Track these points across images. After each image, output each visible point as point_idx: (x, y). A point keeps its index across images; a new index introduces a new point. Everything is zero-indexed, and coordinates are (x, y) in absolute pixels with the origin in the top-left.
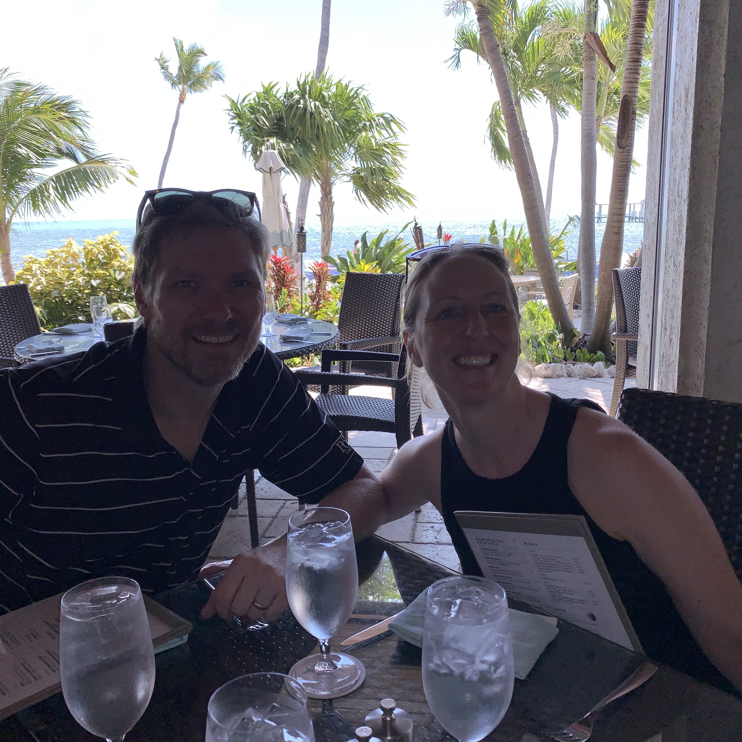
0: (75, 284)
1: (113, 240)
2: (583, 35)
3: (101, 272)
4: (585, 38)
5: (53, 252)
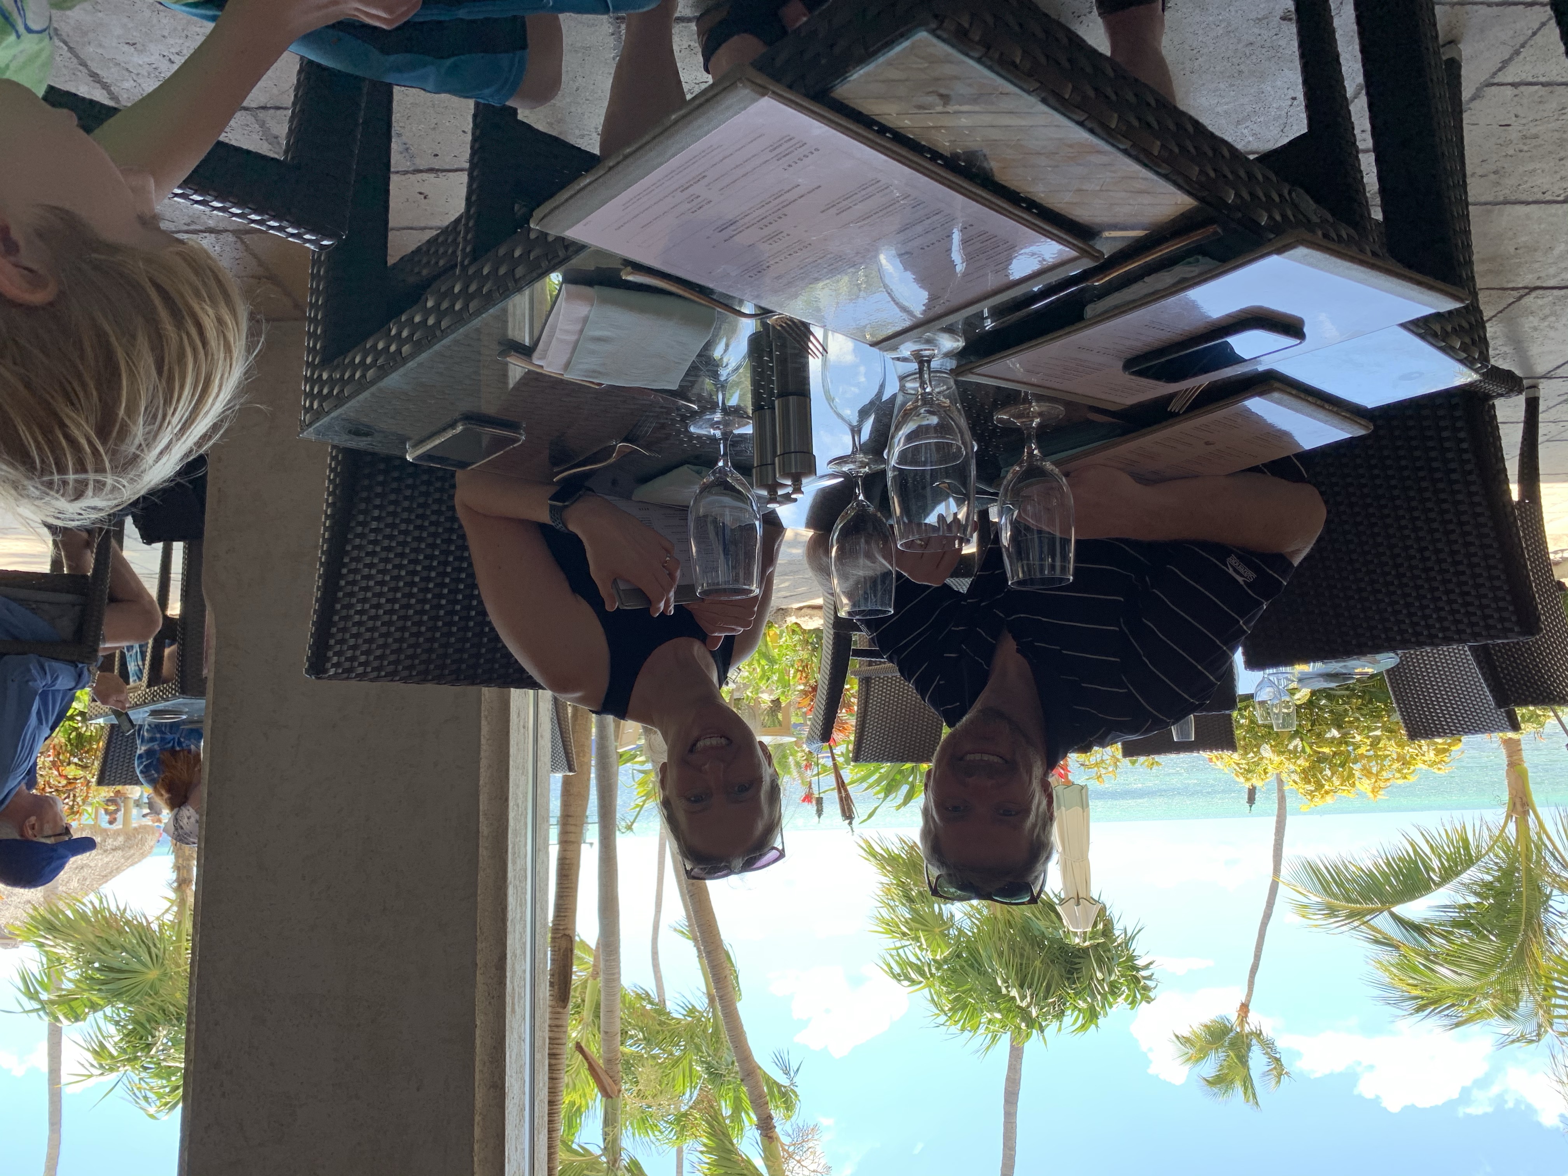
0: (1366, 732)
1: (1309, 797)
2: (622, 1096)
4: (620, 1091)
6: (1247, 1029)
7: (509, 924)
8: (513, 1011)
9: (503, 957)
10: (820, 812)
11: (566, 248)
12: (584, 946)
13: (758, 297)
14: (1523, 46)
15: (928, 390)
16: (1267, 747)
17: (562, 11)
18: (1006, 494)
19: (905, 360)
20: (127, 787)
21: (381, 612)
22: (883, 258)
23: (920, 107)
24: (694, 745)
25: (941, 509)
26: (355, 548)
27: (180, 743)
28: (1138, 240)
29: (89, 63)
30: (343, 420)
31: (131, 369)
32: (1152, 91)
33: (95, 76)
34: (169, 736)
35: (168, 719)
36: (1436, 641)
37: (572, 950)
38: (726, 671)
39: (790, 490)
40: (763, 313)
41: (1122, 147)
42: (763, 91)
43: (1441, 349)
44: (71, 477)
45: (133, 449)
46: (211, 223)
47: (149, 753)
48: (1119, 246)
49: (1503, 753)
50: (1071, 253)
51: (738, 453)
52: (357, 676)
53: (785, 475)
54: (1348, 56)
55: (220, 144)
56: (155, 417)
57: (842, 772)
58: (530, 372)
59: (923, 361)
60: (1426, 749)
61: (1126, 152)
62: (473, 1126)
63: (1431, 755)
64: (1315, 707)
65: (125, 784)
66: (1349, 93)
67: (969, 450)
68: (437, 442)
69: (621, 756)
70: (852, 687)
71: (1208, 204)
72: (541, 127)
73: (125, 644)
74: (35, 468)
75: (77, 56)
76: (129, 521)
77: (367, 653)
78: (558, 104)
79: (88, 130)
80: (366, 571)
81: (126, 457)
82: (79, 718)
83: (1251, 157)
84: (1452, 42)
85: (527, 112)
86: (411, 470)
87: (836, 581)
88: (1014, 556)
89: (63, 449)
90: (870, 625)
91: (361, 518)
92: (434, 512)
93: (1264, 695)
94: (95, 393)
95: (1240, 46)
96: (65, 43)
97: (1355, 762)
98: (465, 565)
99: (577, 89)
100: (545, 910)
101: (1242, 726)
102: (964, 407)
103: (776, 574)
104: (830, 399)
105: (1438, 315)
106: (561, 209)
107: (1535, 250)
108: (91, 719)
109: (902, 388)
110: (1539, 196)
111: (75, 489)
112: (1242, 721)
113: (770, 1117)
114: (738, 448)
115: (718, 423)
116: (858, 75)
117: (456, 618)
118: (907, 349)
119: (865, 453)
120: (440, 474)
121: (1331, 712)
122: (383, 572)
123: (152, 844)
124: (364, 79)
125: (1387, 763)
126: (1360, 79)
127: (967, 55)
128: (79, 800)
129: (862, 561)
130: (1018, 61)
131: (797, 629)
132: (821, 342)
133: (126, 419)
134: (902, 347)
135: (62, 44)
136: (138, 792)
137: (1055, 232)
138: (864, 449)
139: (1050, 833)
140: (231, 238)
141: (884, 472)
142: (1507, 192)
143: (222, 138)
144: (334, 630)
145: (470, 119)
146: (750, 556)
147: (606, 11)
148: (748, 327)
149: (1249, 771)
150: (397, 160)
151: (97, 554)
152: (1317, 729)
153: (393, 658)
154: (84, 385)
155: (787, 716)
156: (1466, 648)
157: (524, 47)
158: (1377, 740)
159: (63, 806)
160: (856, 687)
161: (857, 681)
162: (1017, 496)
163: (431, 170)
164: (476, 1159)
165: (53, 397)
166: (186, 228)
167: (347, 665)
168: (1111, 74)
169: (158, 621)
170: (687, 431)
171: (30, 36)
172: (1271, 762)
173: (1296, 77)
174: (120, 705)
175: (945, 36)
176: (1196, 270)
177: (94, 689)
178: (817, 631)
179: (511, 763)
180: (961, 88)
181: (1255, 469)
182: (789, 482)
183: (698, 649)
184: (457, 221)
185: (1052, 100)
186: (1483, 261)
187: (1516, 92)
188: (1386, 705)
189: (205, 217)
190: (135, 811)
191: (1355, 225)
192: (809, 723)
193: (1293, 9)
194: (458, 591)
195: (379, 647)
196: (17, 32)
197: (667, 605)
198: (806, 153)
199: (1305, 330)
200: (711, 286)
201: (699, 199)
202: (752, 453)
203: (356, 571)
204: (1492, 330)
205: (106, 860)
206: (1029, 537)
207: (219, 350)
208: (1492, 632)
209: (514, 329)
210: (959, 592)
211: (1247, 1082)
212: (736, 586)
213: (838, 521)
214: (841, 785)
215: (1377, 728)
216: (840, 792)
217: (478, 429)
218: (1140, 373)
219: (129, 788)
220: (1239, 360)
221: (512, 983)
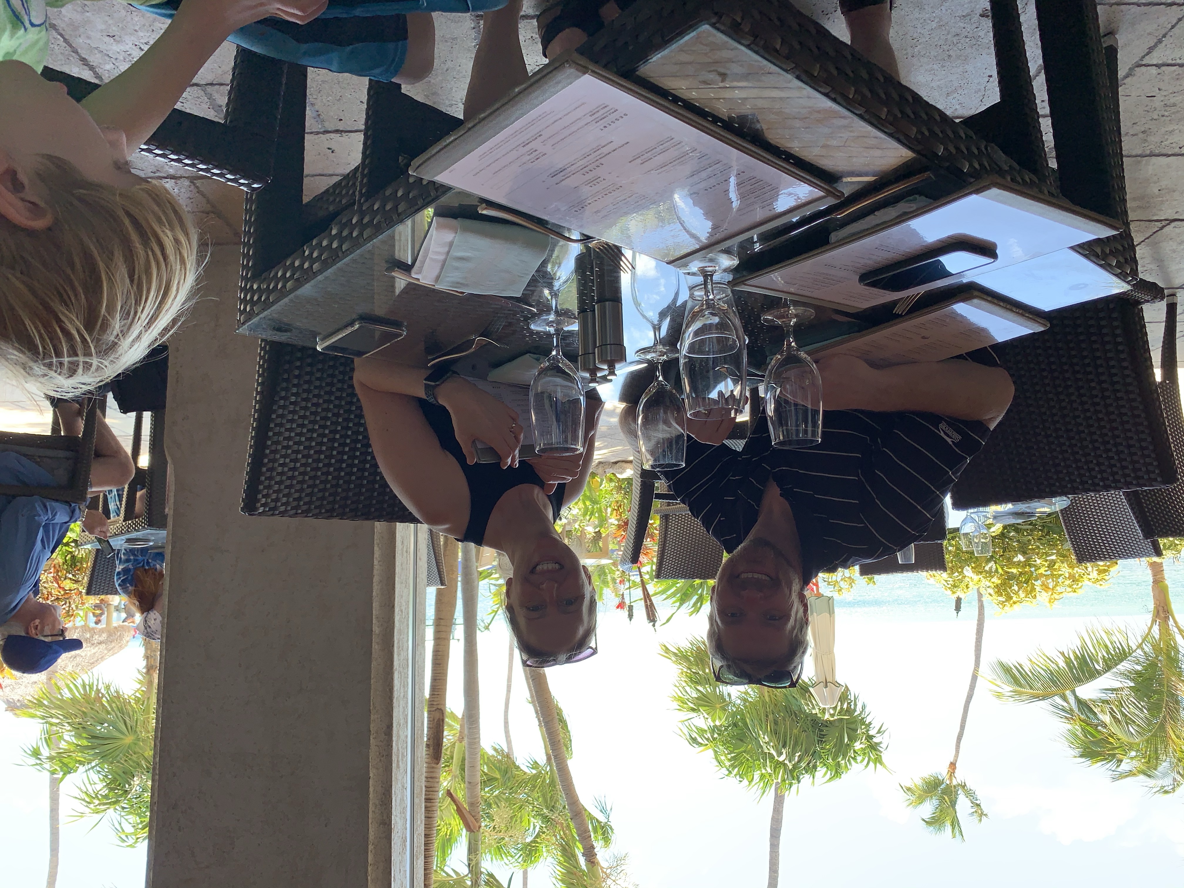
0: (1044, 557)
1: (1001, 606)
2: (481, 831)
3: (1014, 571)
4: (480, 827)
5: (1075, 591)
6: (954, 782)
7: (395, 700)
8: (398, 766)
9: (390, 727)
10: (631, 616)
11: (437, 189)
12: (453, 716)
13: (581, 226)
14: (1164, 36)
15: (711, 297)
16: (969, 569)
17: (434, 10)
18: (770, 376)
19: (694, 274)
20: (109, 596)
21: (298, 465)
22: (676, 196)
23: (705, 82)
24: (535, 567)
25: (721, 387)
26: (278, 416)
27: (148, 563)
28: (869, 183)
29: (79, 51)
30: (269, 319)
31: (110, 278)
32: (881, 70)
33: (84, 60)
34: (140, 558)
35: (139, 546)
36: (1098, 488)
37: (443, 720)
38: (559, 510)
39: (606, 373)
40: (586, 239)
41: (858, 112)
42: (584, 70)
43: (1101, 266)
44: (66, 360)
45: (112, 338)
46: (172, 171)
47: (125, 571)
48: (856, 188)
49: (1149, 572)
50: (819, 193)
51: (568, 345)
52: (280, 513)
53: (603, 361)
54: (1032, 44)
55: (175, 110)
56: (128, 314)
57: (647, 586)
58: (410, 284)
59: (707, 275)
60: (1091, 569)
61: (861, 117)
62: (367, 853)
63: (1094, 575)
64: (1006, 537)
65: (107, 594)
66: (1032, 73)
67: (742, 342)
68: (340, 336)
69: (481, 573)
70: (655, 522)
71: (923, 155)
72: (420, 98)
73: (107, 488)
74: (39, 353)
75: (70, 46)
76: (110, 396)
77: (287, 495)
78: (433, 81)
79: (78, 100)
80: (287, 434)
81: (107, 344)
82: (73, 544)
83: (957, 121)
84: (1111, 33)
85: (409, 87)
86: (321, 358)
87: (641, 443)
88: (777, 424)
89: (60, 338)
90: (668, 475)
91: (283, 394)
92: (338, 389)
93: (968, 528)
94: (83, 296)
95: (949, 36)
96: (61, 35)
97: (1036, 580)
98: (362, 429)
99: (447, 70)
100: (422, 690)
101: (950, 552)
102: (738, 310)
103: (597, 436)
104: (637, 304)
105: (1099, 240)
106: (432, 160)
107: (1174, 191)
108: (82, 545)
109: (692, 296)
110: (1177, 150)
111: (69, 368)
112: (950, 548)
113: (593, 847)
114: (568, 342)
115: (551, 322)
116: (656, 58)
117: (355, 470)
118: (695, 266)
119: (664, 345)
120: (343, 360)
121: (1018, 541)
122: (300, 434)
123: (128, 639)
124: (285, 62)
125: (1060, 580)
126: (1040, 62)
127: (740, 43)
128: (73, 606)
129: (661, 426)
130: (778, 47)
131: (613, 478)
132: (631, 261)
133: (106, 315)
134: (691, 265)
135: (59, 37)
136: (116, 600)
137: (808, 177)
138: (662, 342)
139: (806, 633)
140: (187, 183)
141: (677, 360)
142: (1152, 146)
143: (178, 106)
144: (263, 478)
145: (366, 92)
146: (575, 423)
147: (467, 10)
148: (576, 249)
149: (955, 586)
150: (310, 123)
151: (86, 421)
152: (1007, 554)
153: (307, 499)
154: (74, 289)
155: (606, 544)
156: (1121, 494)
157: (406, 38)
158: (1053, 563)
159: (61, 611)
160: (658, 522)
161: (659, 517)
162: (779, 378)
163: (337, 131)
164: (369, 878)
165: (51, 299)
166: (152, 175)
167: (273, 505)
168: (850, 57)
169: (131, 471)
170: (529, 328)
171: (34, 29)
172: (972, 580)
173: (992, 60)
174: (103, 534)
175: (722, 28)
176: (914, 206)
177: (83, 522)
178: (629, 480)
179: (397, 579)
180: (736, 69)
181: (960, 357)
182: (606, 367)
183: (538, 493)
184: (357, 169)
185: (804, 77)
186: (1134, 199)
187: (1159, 71)
188: (1059, 537)
189: (167, 168)
190: (115, 615)
191: (1035, 171)
192: (622, 549)
193: (989, 8)
194: (356, 449)
195: (296, 491)
196: (25, 27)
197: (513, 460)
198: (618, 117)
199: (998, 252)
200: (546, 218)
201: (537, 153)
202: (578, 345)
203: (279, 434)
204: (1141, 251)
205: (93, 651)
206: (788, 408)
207: (176, 263)
208: (1141, 482)
209: (399, 251)
210: (736, 451)
211: (955, 823)
212: (566, 446)
213: (643, 397)
214: (647, 597)
215: (1052, 554)
216: (646, 602)
217: (372, 327)
218: (873, 285)
219: (110, 597)
220: (948, 274)
221: (397, 745)
